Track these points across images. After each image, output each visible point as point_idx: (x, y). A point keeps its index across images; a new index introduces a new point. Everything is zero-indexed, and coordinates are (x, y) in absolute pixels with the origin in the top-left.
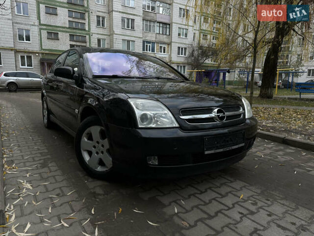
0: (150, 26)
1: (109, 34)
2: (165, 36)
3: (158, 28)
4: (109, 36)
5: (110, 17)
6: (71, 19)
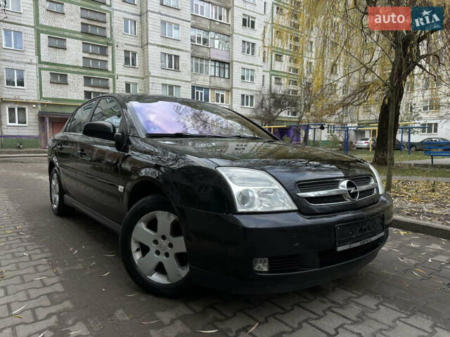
0: (202, 65)
1: (142, 76)
2: (223, 80)
3: (213, 68)
4: (143, 79)
5: (144, 52)
6: (87, 55)
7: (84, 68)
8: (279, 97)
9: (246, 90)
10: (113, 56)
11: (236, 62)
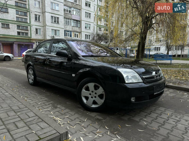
0: (68, 22)
1: (43, 26)
2: (77, 28)
3: (73, 23)
5: (43, 15)
6: (18, 16)
7: (17, 21)
8: (101, 36)
9: (87, 32)
10: (30, 17)
11: (83, 21)
